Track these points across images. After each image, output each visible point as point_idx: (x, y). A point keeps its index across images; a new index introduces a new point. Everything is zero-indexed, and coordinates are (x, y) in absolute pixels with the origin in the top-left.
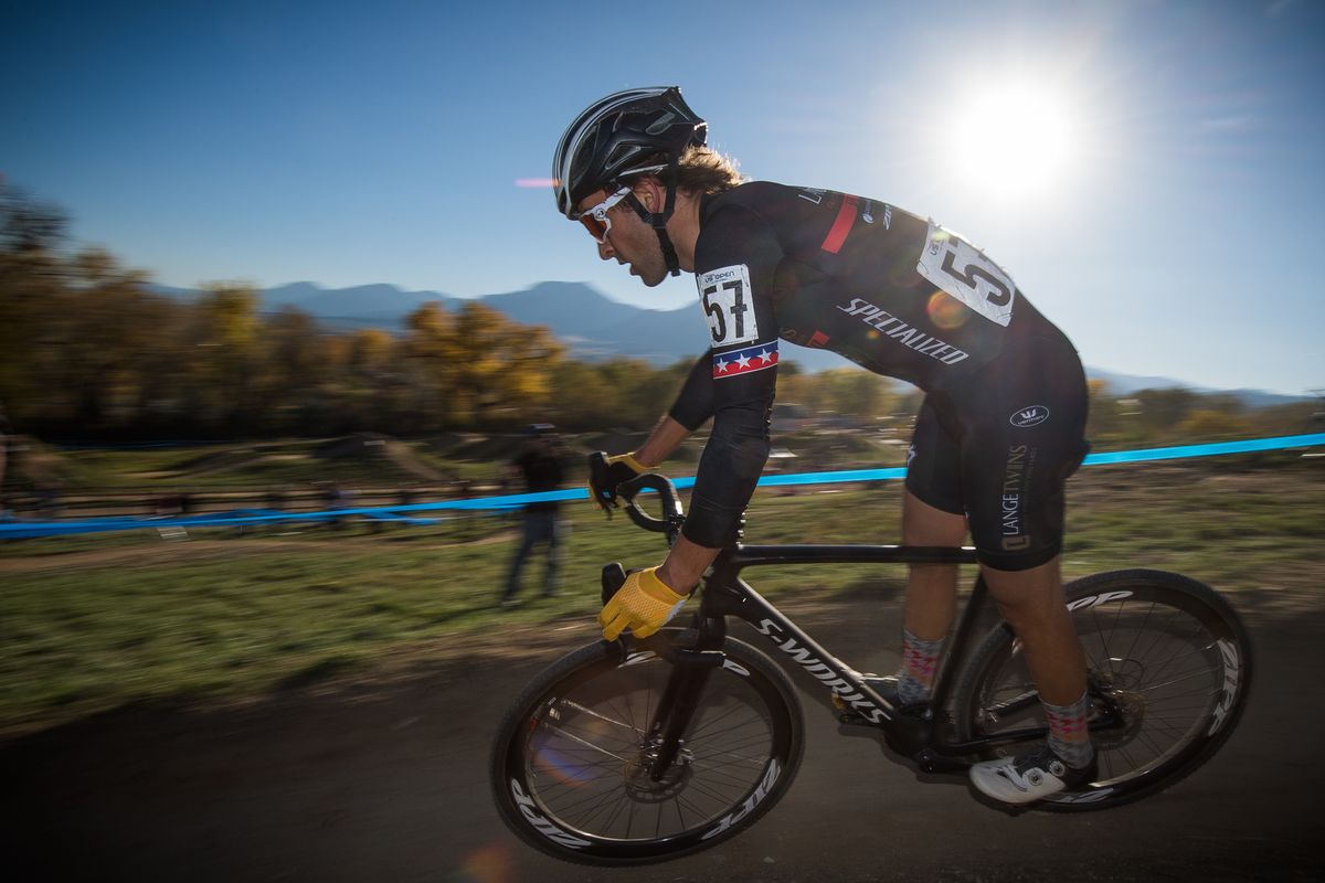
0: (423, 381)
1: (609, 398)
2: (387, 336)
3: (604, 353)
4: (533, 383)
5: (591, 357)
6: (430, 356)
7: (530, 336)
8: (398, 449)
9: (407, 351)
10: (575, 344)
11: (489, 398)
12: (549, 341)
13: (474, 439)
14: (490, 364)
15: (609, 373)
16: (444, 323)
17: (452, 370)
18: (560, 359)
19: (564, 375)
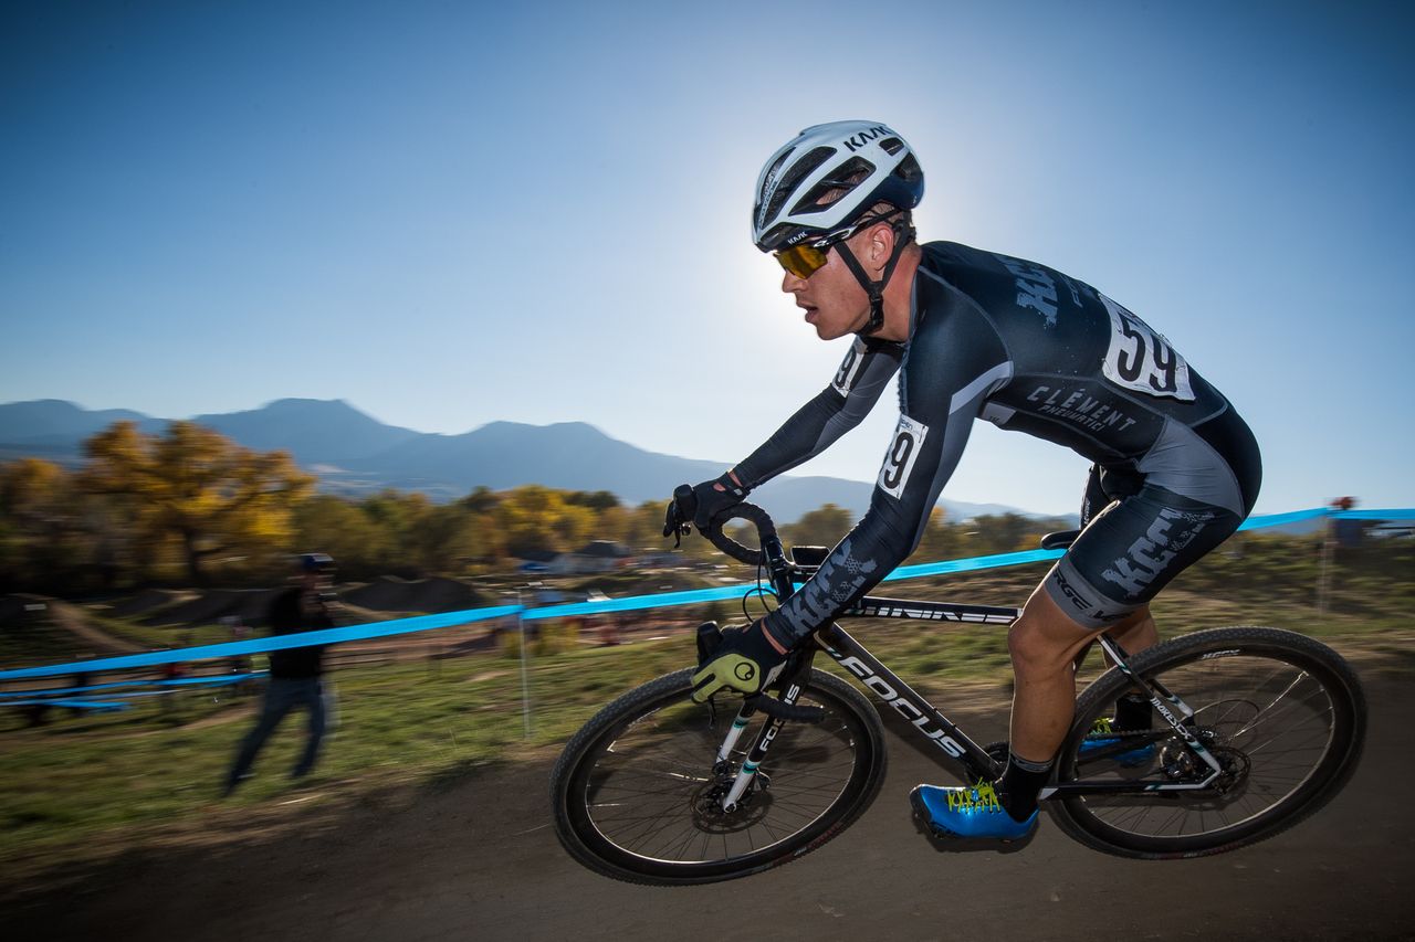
0: (112, 524)
1: (376, 540)
2: (53, 469)
3: (368, 486)
4: (270, 524)
5: (348, 492)
6: (120, 493)
7: (266, 465)
8: (71, 615)
9: (87, 485)
10: (326, 476)
11: (206, 544)
12: (292, 470)
13: (186, 597)
14: (209, 500)
15: (374, 510)
16: (142, 451)
17: (152, 510)
18: (305, 494)
19: (311, 515)
